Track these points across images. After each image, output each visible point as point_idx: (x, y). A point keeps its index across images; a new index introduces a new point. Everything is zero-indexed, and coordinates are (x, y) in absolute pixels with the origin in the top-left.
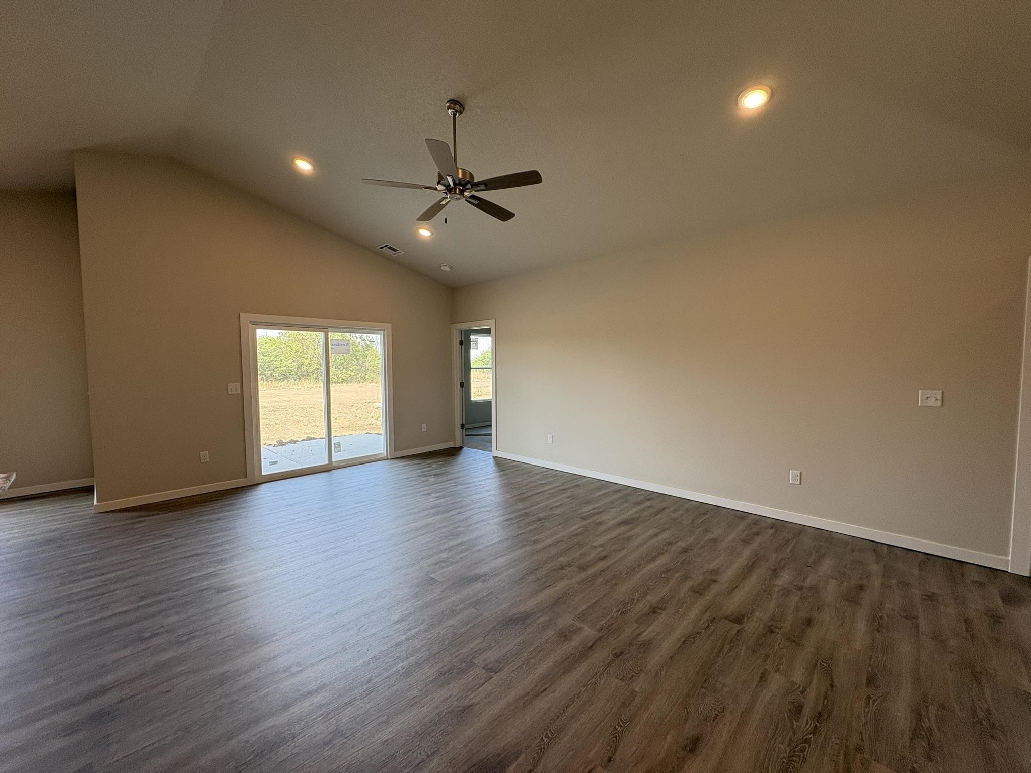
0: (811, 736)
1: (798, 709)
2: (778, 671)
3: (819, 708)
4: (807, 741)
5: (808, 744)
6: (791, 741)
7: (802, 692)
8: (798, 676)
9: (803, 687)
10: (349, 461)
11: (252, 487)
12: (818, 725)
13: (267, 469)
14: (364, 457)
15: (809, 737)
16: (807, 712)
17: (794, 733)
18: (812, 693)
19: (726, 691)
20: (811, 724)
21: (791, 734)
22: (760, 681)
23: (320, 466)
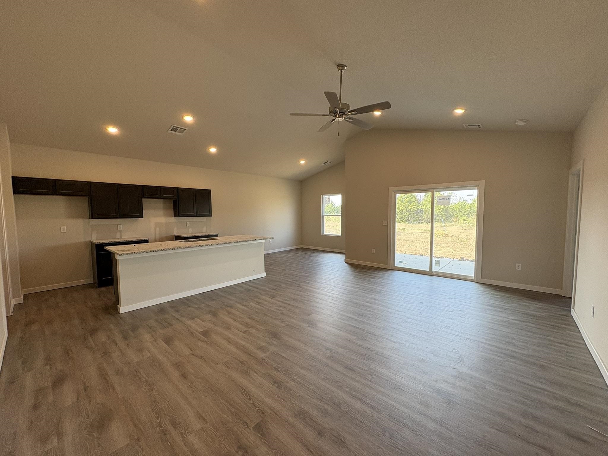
0: (159, 421)
1: (175, 424)
2: (203, 429)
3: (168, 436)
4: (158, 418)
5: (157, 417)
6: (163, 410)
7: (182, 434)
8: (193, 439)
9: (185, 437)
10: (445, 274)
11: (384, 269)
12: (161, 429)
13: (397, 264)
14: (460, 275)
15: (159, 419)
16: (170, 427)
17: (165, 414)
18: (178, 439)
19: (202, 396)
20: (164, 426)
21: (166, 413)
22: (200, 415)
23: (421, 270)
